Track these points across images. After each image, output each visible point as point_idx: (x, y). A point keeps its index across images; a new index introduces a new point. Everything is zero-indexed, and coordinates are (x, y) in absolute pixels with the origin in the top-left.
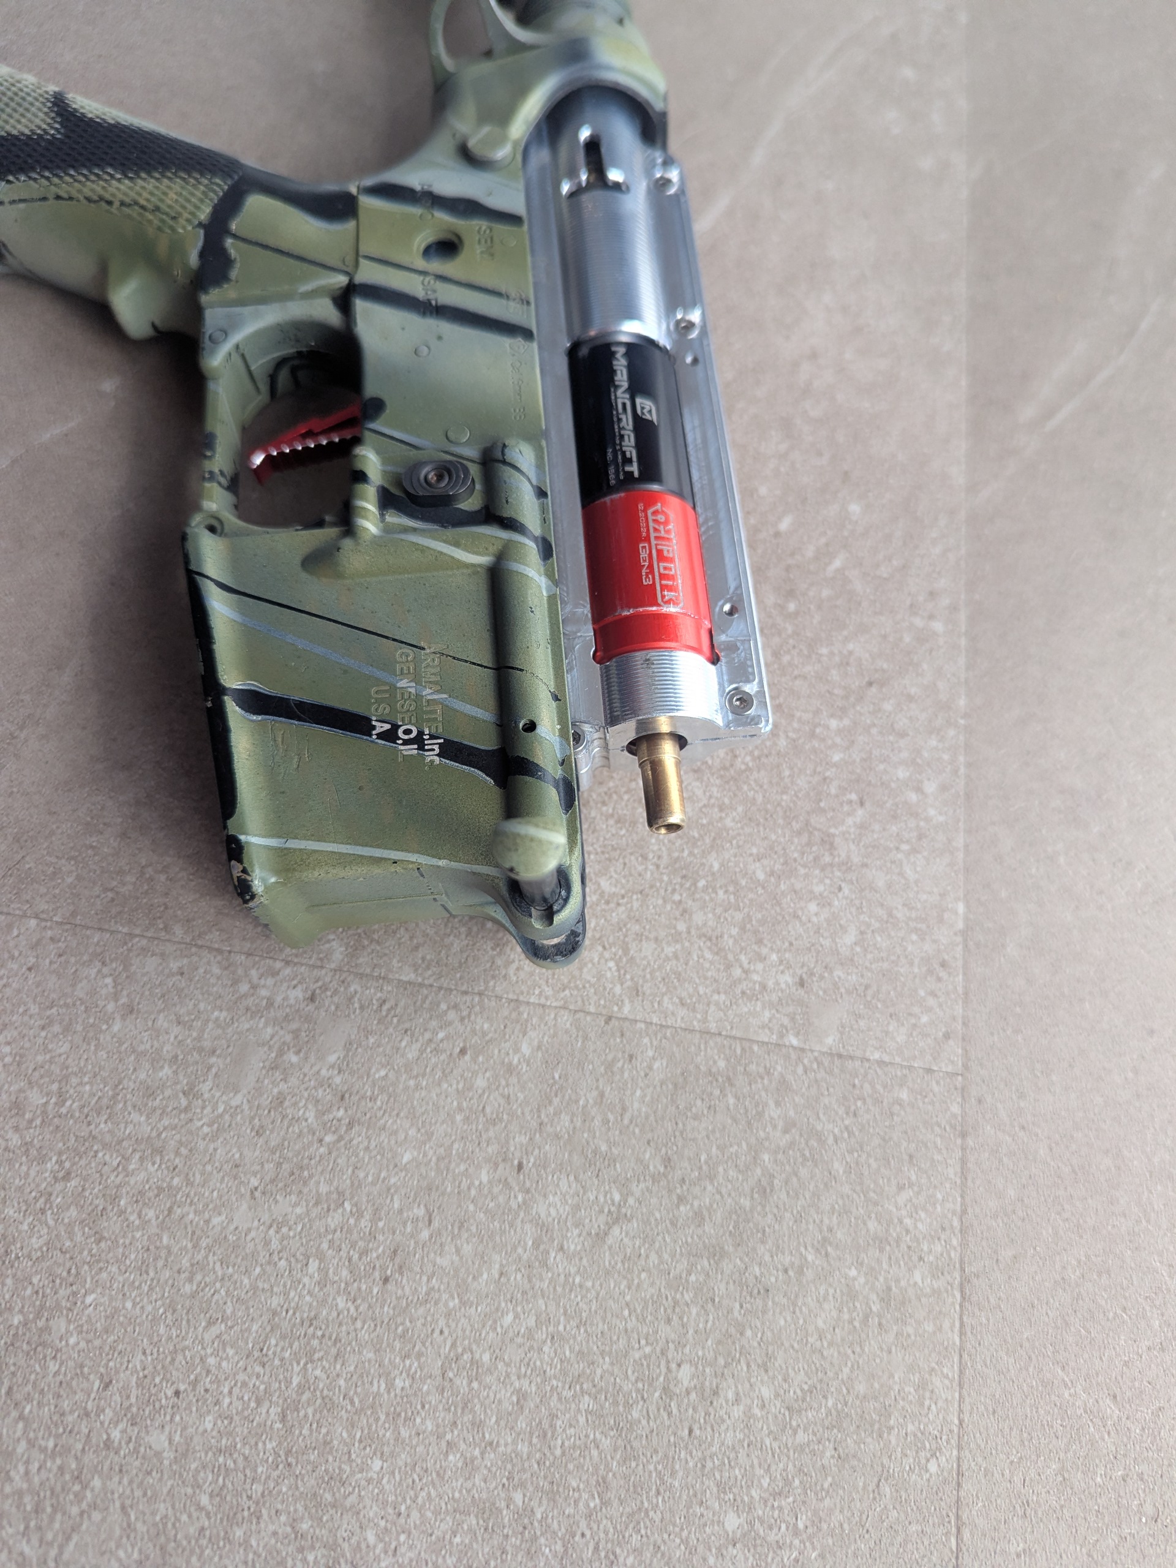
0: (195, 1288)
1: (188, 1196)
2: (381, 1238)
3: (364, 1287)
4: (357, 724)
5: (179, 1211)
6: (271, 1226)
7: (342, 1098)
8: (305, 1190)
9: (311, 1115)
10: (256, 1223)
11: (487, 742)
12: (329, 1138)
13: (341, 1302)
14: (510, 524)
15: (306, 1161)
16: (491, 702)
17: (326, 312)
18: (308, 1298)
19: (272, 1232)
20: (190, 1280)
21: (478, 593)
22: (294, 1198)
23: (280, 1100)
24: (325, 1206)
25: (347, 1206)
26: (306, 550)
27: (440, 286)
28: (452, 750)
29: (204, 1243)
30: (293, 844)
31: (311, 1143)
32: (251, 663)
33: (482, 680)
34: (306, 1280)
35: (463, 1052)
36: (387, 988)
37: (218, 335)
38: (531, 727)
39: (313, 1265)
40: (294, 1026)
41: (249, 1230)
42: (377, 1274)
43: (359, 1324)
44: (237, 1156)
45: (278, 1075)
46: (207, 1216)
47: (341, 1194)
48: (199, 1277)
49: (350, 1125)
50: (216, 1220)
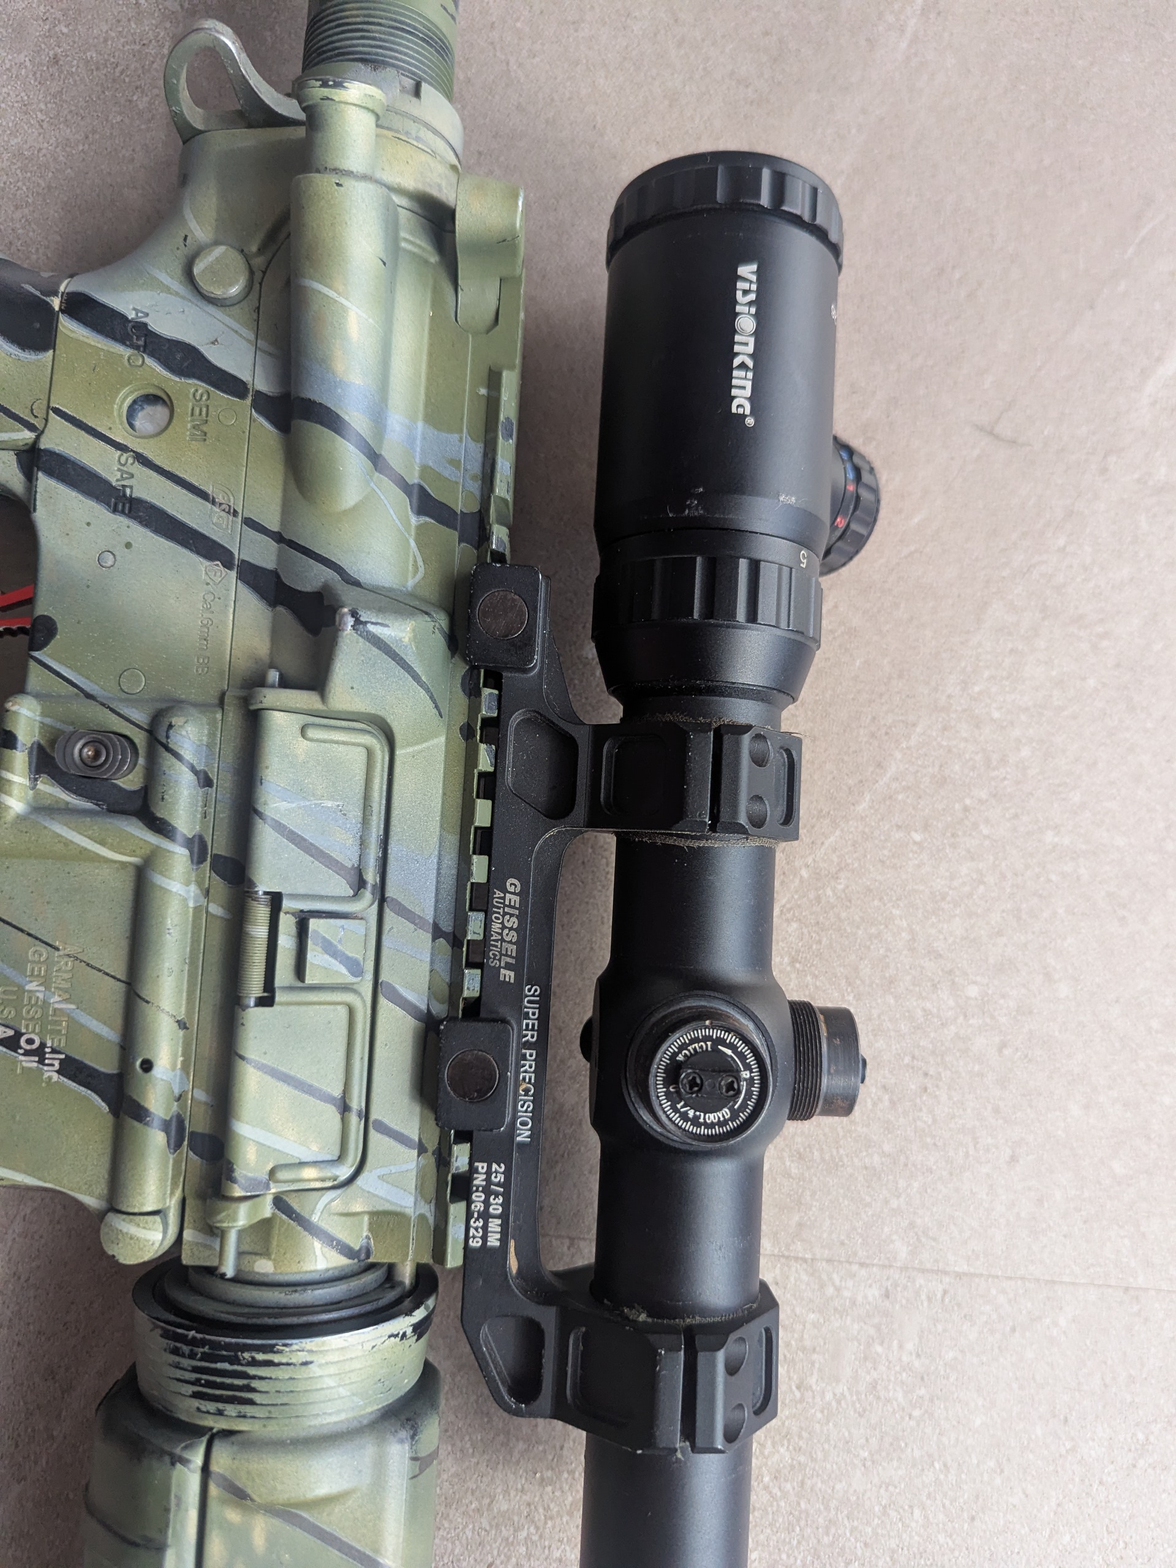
0: (831, 1538)
1: (814, 1469)
2: (965, 1487)
3: (957, 1526)
5: (809, 1483)
6: (881, 1487)
7: (922, 1379)
8: (903, 1457)
9: (900, 1396)
10: (869, 1486)
12: (916, 1413)
13: (941, 1538)
15: (901, 1434)
18: (916, 1538)
19: (882, 1491)
20: (827, 1534)
22: (895, 1463)
23: (874, 1385)
24: (920, 1468)
25: (937, 1465)
29: (833, 1504)
31: (902, 1418)
34: (913, 1525)
35: (1013, 1330)
36: (947, 1279)
39: (917, 1512)
40: (876, 1320)
41: (865, 1491)
42: (965, 1515)
43: (957, 1553)
44: (847, 1434)
45: (869, 1365)
46: (831, 1484)
47: (930, 1456)
48: (833, 1530)
49: (932, 1400)
50: (838, 1487)
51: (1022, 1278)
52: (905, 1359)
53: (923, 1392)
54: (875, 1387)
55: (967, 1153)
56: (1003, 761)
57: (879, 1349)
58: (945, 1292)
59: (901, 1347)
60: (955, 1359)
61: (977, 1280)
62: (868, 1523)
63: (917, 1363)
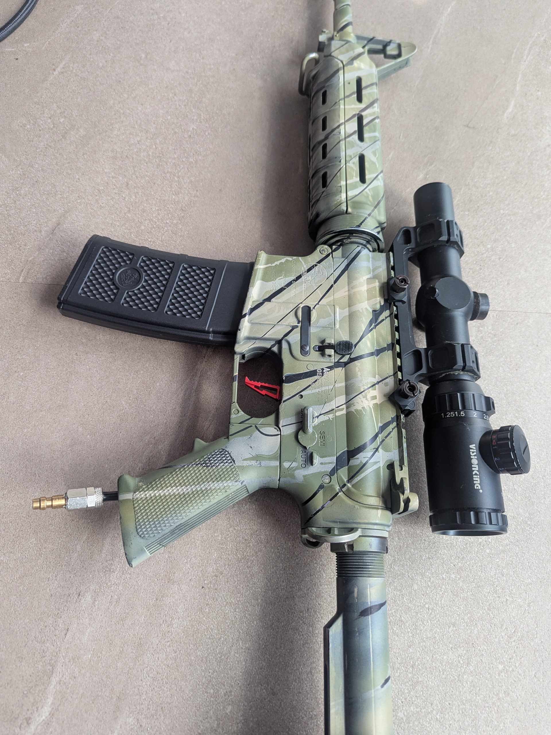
51: (517, 311)
52: (489, 331)
53: (495, 339)
54: (482, 338)
55: (495, 283)
56: (486, 196)
57: (482, 329)
58: (497, 315)
59: (487, 328)
60: (502, 331)
61: (504, 312)
62: (488, 371)
63: (492, 332)
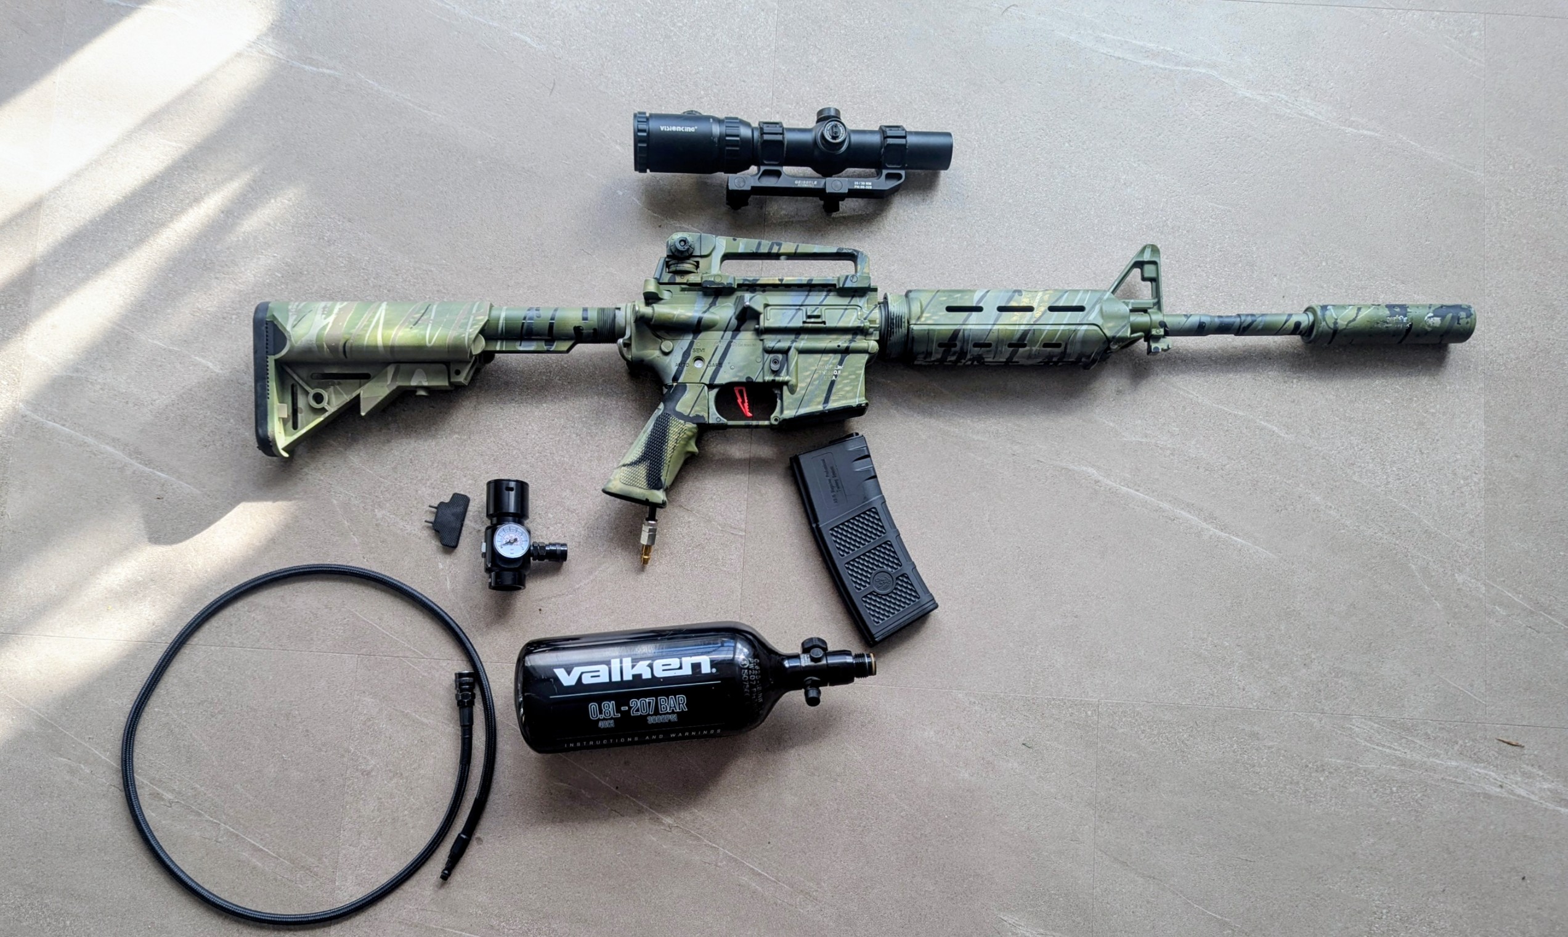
4: (833, 383)
11: (839, 356)
14: (789, 348)
16: (831, 355)
17: (715, 392)
21: (802, 356)
26: (789, 394)
27: (712, 363)
28: (840, 363)
30: (858, 395)
32: (819, 404)
33: (826, 358)
37: (718, 420)
38: (839, 346)
